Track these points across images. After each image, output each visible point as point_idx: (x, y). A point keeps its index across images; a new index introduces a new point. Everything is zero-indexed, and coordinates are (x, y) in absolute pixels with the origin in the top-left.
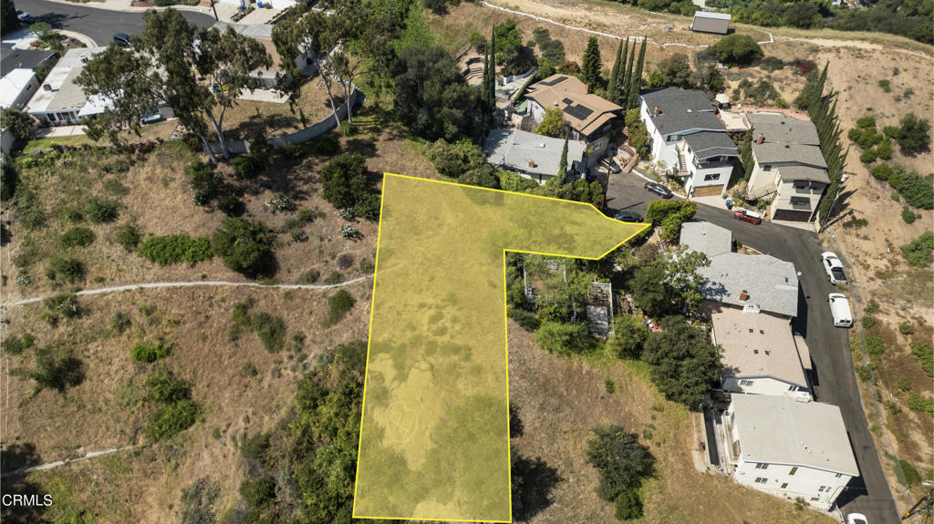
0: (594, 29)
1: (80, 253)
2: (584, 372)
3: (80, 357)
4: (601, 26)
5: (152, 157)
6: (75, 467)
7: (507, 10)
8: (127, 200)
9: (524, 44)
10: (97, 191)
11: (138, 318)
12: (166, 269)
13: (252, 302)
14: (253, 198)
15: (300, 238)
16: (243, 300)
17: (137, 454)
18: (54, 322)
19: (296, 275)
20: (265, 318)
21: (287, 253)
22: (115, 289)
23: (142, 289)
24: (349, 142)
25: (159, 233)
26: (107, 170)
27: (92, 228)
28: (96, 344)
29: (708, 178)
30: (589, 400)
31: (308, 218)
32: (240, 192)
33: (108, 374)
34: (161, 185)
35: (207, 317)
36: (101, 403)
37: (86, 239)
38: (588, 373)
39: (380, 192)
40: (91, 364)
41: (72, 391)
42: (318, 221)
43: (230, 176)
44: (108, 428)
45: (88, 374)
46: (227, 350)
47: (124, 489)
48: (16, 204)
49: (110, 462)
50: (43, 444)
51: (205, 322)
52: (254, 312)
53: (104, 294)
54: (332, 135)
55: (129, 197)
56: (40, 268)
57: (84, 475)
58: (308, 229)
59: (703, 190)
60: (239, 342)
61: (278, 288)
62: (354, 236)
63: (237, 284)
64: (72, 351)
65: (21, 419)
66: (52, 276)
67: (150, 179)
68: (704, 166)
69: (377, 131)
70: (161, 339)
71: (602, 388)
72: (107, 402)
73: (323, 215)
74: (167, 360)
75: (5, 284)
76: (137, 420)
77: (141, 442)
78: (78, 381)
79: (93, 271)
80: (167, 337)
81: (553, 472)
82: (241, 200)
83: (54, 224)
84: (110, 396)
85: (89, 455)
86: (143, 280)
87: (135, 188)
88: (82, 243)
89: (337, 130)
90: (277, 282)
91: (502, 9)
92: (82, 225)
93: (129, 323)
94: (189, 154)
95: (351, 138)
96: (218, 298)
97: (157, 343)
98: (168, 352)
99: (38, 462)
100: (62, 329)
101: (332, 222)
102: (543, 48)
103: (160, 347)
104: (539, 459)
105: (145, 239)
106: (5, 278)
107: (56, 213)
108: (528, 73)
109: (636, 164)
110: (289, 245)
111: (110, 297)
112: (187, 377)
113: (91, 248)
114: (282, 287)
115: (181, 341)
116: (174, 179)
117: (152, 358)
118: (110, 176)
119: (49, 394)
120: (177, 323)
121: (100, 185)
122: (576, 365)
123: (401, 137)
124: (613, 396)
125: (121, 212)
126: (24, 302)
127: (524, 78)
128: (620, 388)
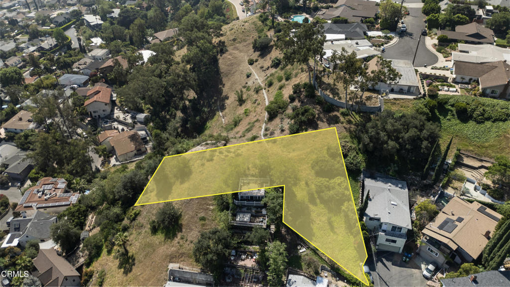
1: (275, 82)
2: (208, 206)
3: (246, 101)
6: (220, 118)
8: (293, 79)
10: (294, 72)
13: (259, 121)
14: (297, 102)
15: (282, 119)
16: (260, 119)
18: (255, 90)
19: (268, 126)
20: (253, 126)
21: (277, 120)
22: (265, 95)
23: (265, 99)
24: (336, 115)
25: (283, 92)
27: (283, 79)
28: (250, 102)
32: (299, 98)
33: (242, 109)
35: (256, 116)
36: (235, 113)
37: (280, 80)
38: (208, 209)
40: (245, 104)
41: (238, 106)
44: (229, 119)
45: (242, 106)
46: (245, 125)
49: (222, 123)
50: (226, 110)
52: (256, 123)
53: (263, 94)
54: (337, 109)
56: (270, 79)
57: (218, 121)
58: (286, 119)
60: (247, 126)
62: (283, 131)
63: (266, 115)
64: (247, 99)
65: (232, 102)
66: (268, 82)
69: (350, 122)
70: (250, 112)
71: (202, 215)
74: (245, 117)
75: (265, 76)
76: (231, 122)
78: (240, 105)
79: (270, 88)
82: (296, 100)
83: (283, 72)
84: (237, 113)
85: (223, 119)
86: (268, 98)
87: (297, 78)
88: (278, 80)
89: (340, 109)
90: (266, 123)
92: (283, 77)
93: (255, 103)
95: (339, 115)
98: (247, 115)
99: (222, 112)
100: (253, 93)
103: (248, 113)
105: (281, 90)
108: (497, 201)
110: (280, 119)
112: (240, 123)
113: (277, 83)
114: (264, 125)
115: (250, 116)
117: (245, 113)
118: (300, 71)
119: (237, 103)
120: (255, 112)
121: (296, 71)
122: (210, 202)
123: (350, 132)
124: (198, 220)
125: (289, 80)
126: (260, 82)
127: (492, 201)
128: (203, 225)
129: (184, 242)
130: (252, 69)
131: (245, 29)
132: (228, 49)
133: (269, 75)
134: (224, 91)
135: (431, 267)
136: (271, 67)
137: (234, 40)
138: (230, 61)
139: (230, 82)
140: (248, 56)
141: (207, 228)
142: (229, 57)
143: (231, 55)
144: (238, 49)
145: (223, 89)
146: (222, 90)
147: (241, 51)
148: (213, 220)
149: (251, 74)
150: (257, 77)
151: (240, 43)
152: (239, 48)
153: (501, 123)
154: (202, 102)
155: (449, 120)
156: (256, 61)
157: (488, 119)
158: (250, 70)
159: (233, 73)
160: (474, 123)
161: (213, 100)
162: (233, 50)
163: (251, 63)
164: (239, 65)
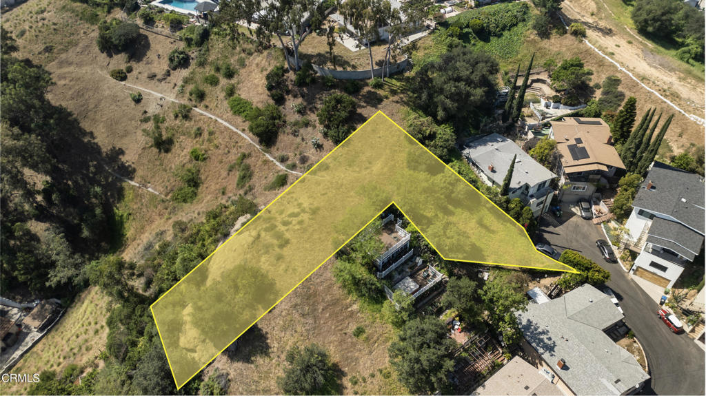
0: (666, 96)
1: (207, 89)
2: (349, 309)
3: (175, 140)
4: (675, 96)
5: (265, 53)
6: (140, 191)
7: (600, 53)
8: (242, 71)
9: (591, 84)
10: (233, 61)
11: (206, 135)
12: (234, 117)
13: (250, 155)
14: (292, 99)
15: (295, 134)
16: (247, 153)
17: (163, 201)
18: (176, 116)
19: (278, 154)
20: (248, 168)
21: (284, 139)
22: (207, 114)
23: (217, 121)
24: (369, 92)
25: (242, 97)
26: (244, 51)
27: (221, 78)
28: (184, 137)
29: (653, 264)
30: (333, 327)
31: (307, 124)
32: (288, 92)
33: (179, 155)
34: (260, 70)
35: (229, 152)
36: (168, 168)
37: (214, 82)
38: (352, 313)
39: (355, 130)
40: (177, 145)
41: (163, 154)
42: (310, 129)
43: (292, 81)
44: (163, 182)
45: (173, 150)
46: (224, 174)
47: (149, 214)
48: (200, 50)
49: (153, 197)
50: (139, 173)
51: (226, 154)
52: (247, 161)
53: (202, 115)
54: (362, 83)
55: (244, 70)
56: (190, 87)
57: (141, 197)
58: (302, 131)
59: (646, 273)
60: (230, 173)
61: (264, 155)
62: (319, 147)
63: (251, 142)
64: (173, 135)
65: (140, 155)
66: (191, 94)
67: (257, 65)
68: (655, 252)
69: (394, 92)
70: (206, 151)
71: (352, 327)
72: (171, 168)
73: (315, 127)
74: (202, 163)
75: (174, 88)
76: (174, 186)
77: (168, 198)
78: (167, 151)
79: (206, 102)
80: (210, 152)
81: (268, 347)
82: (286, 97)
83: (208, 68)
84: (173, 166)
85: (149, 189)
86: (221, 117)
87: (249, 66)
88: (211, 84)
89: (368, 81)
90: (267, 152)
91: (596, 50)
92: (217, 75)
93: (200, 134)
94: (281, 59)
95: (373, 90)
96: (240, 144)
97: (203, 152)
98: (205, 159)
99: (132, 179)
100: (177, 122)
101: (316, 133)
102: (605, 93)
103: (203, 155)
104: (267, 333)
105: (236, 95)
106: (175, 85)
107: (211, 63)
108: (576, 107)
109: (608, 221)
110: (288, 134)
111: (202, 117)
112: (203, 177)
113: (213, 89)
114: (267, 155)
115: (213, 157)
116: (266, 70)
117: (197, 158)
118: (243, 55)
119: (155, 150)
120: (217, 147)
121: (236, 58)
122: (348, 301)
123: (407, 104)
124: (355, 339)
125: (235, 76)
126: (173, 100)
127: (570, 110)
128: (367, 339)
129: (363, 384)
130: (133, 85)
131: (54, 24)
132: (47, 69)
133: (180, 83)
134: (100, 144)
135: (584, 205)
136: (174, 69)
137: (48, 49)
138: (70, 88)
139: (101, 125)
140: (102, 68)
141: (375, 338)
142: (62, 82)
143: (65, 78)
144: (71, 64)
145: (96, 141)
146: (96, 144)
147: (79, 65)
148: (373, 322)
149: (140, 95)
150: (160, 95)
151: (65, 50)
152: (70, 60)
153: (515, 29)
154: (70, 183)
155: (474, 45)
156: (130, 70)
157: (503, 29)
158: (130, 89)
159: (96, 106)
160: (496, 38)
161: (92, 169)
162: (61, 67)
163: (121, 76)
164: (96, 89)
